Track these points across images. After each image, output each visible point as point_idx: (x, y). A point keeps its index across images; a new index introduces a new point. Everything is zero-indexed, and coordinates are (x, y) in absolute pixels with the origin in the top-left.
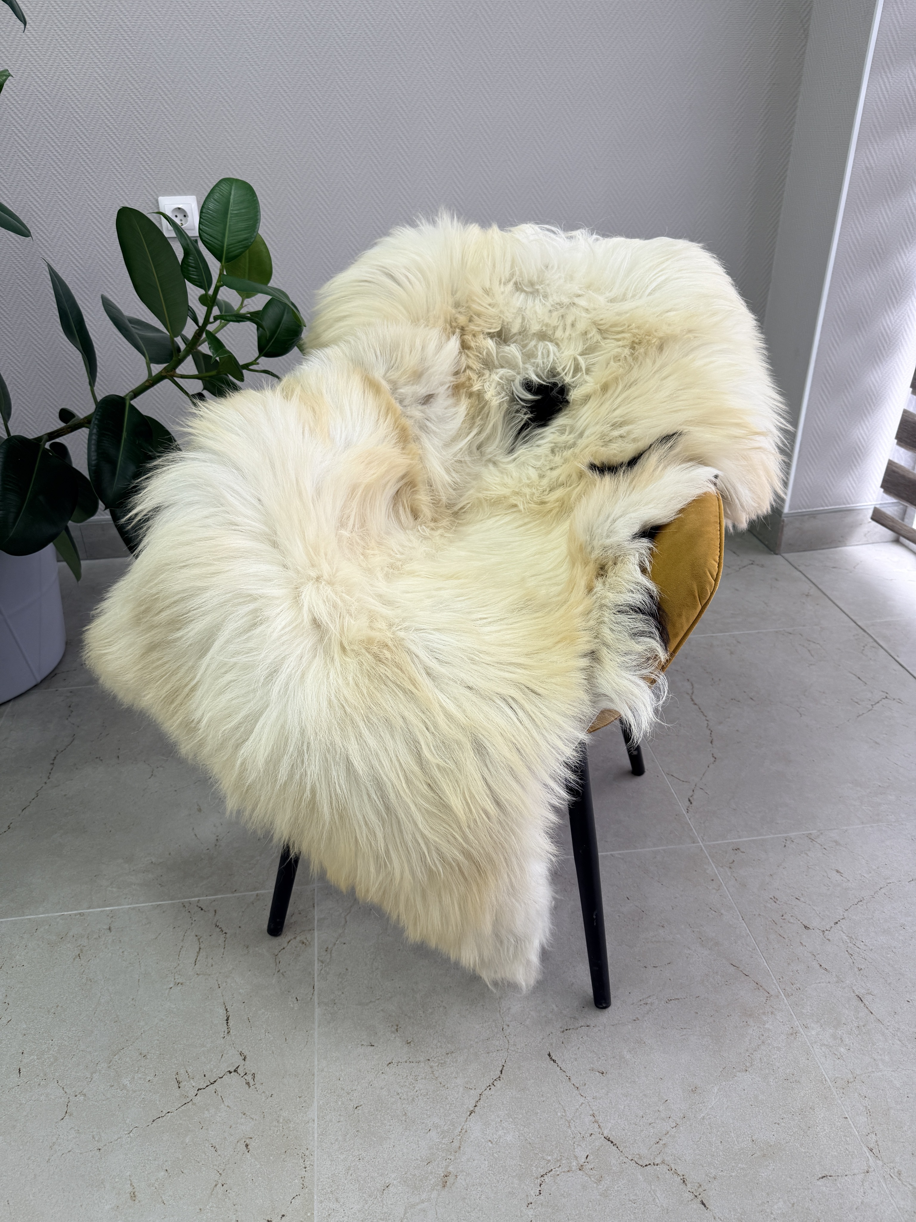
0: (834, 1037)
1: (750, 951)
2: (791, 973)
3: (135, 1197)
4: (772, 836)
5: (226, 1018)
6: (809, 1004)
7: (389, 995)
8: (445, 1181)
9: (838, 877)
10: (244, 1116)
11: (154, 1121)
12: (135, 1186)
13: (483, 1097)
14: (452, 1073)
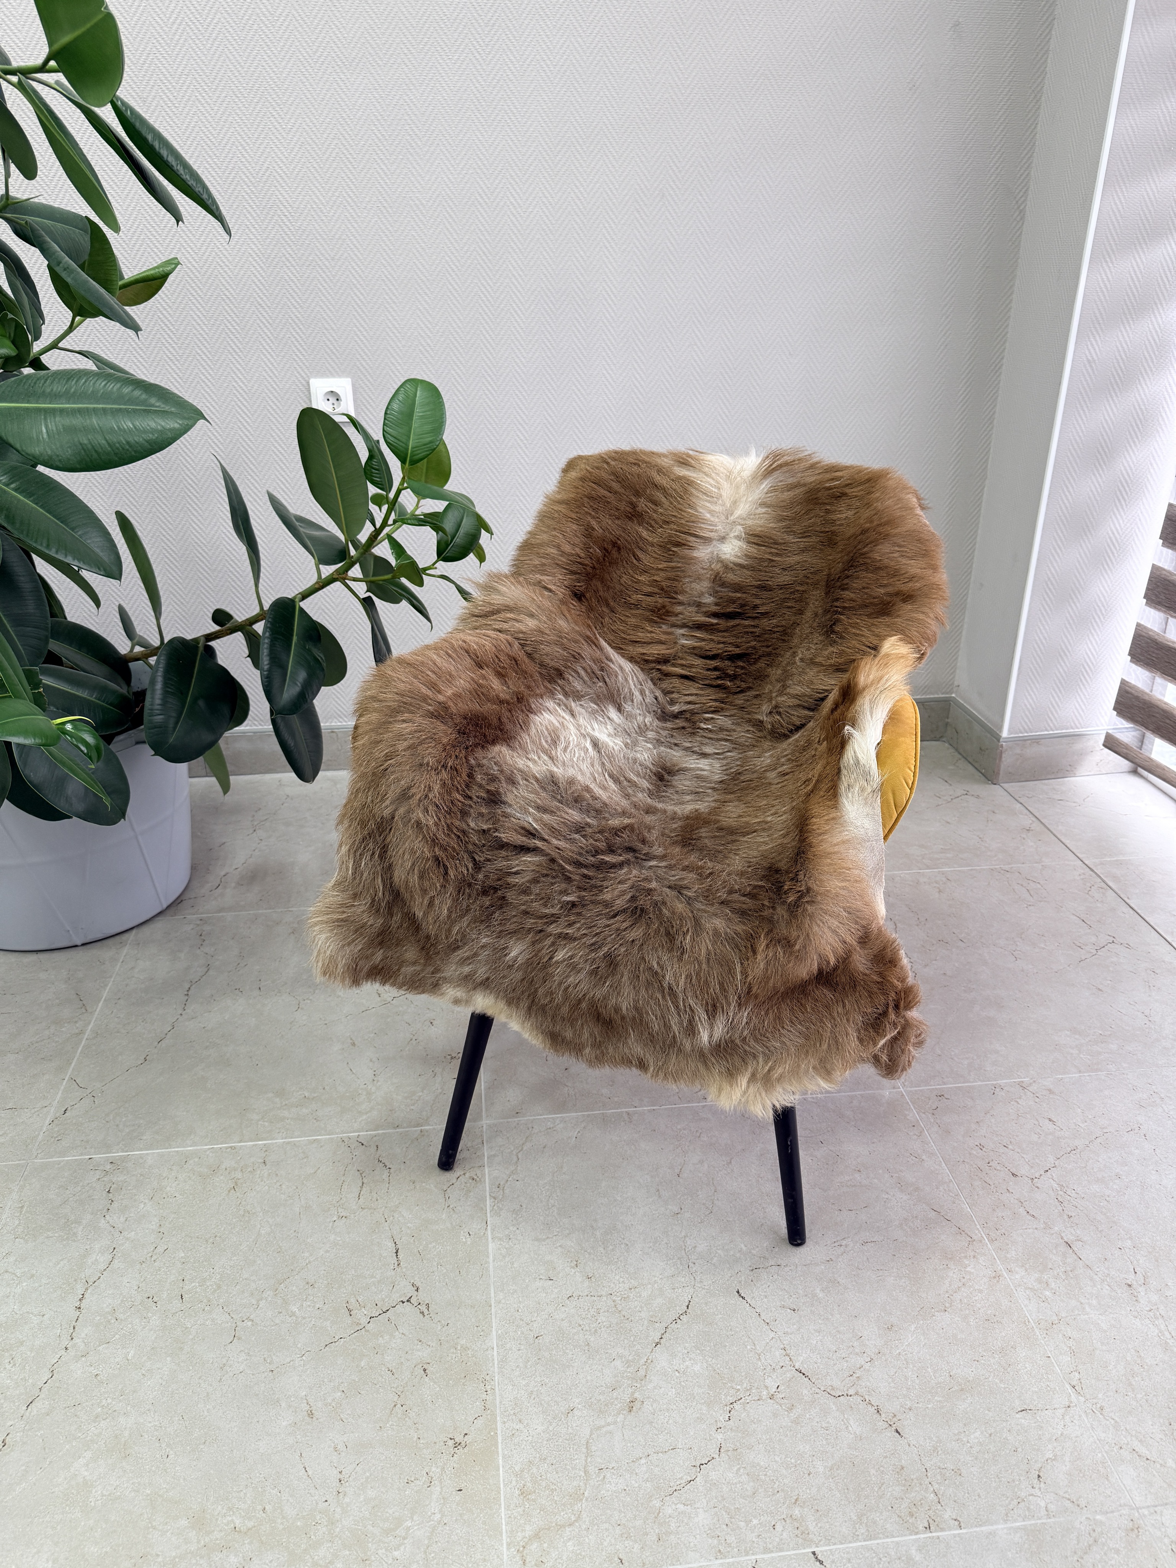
0: (1039, 1281)
1: (952, 1196)
2: (996, 1219)
3: (312, 1415)
4: (980, 1083)
5: (395, 1251)
6: (1013, 1249)
7: (567, 1231)
8: (631, 1406)
9: (1051, 1126)
10: (420, 1343)
11: (326, 1346)
12: (312, 1405)
13: (668, 1330)
14: (636, 1307)
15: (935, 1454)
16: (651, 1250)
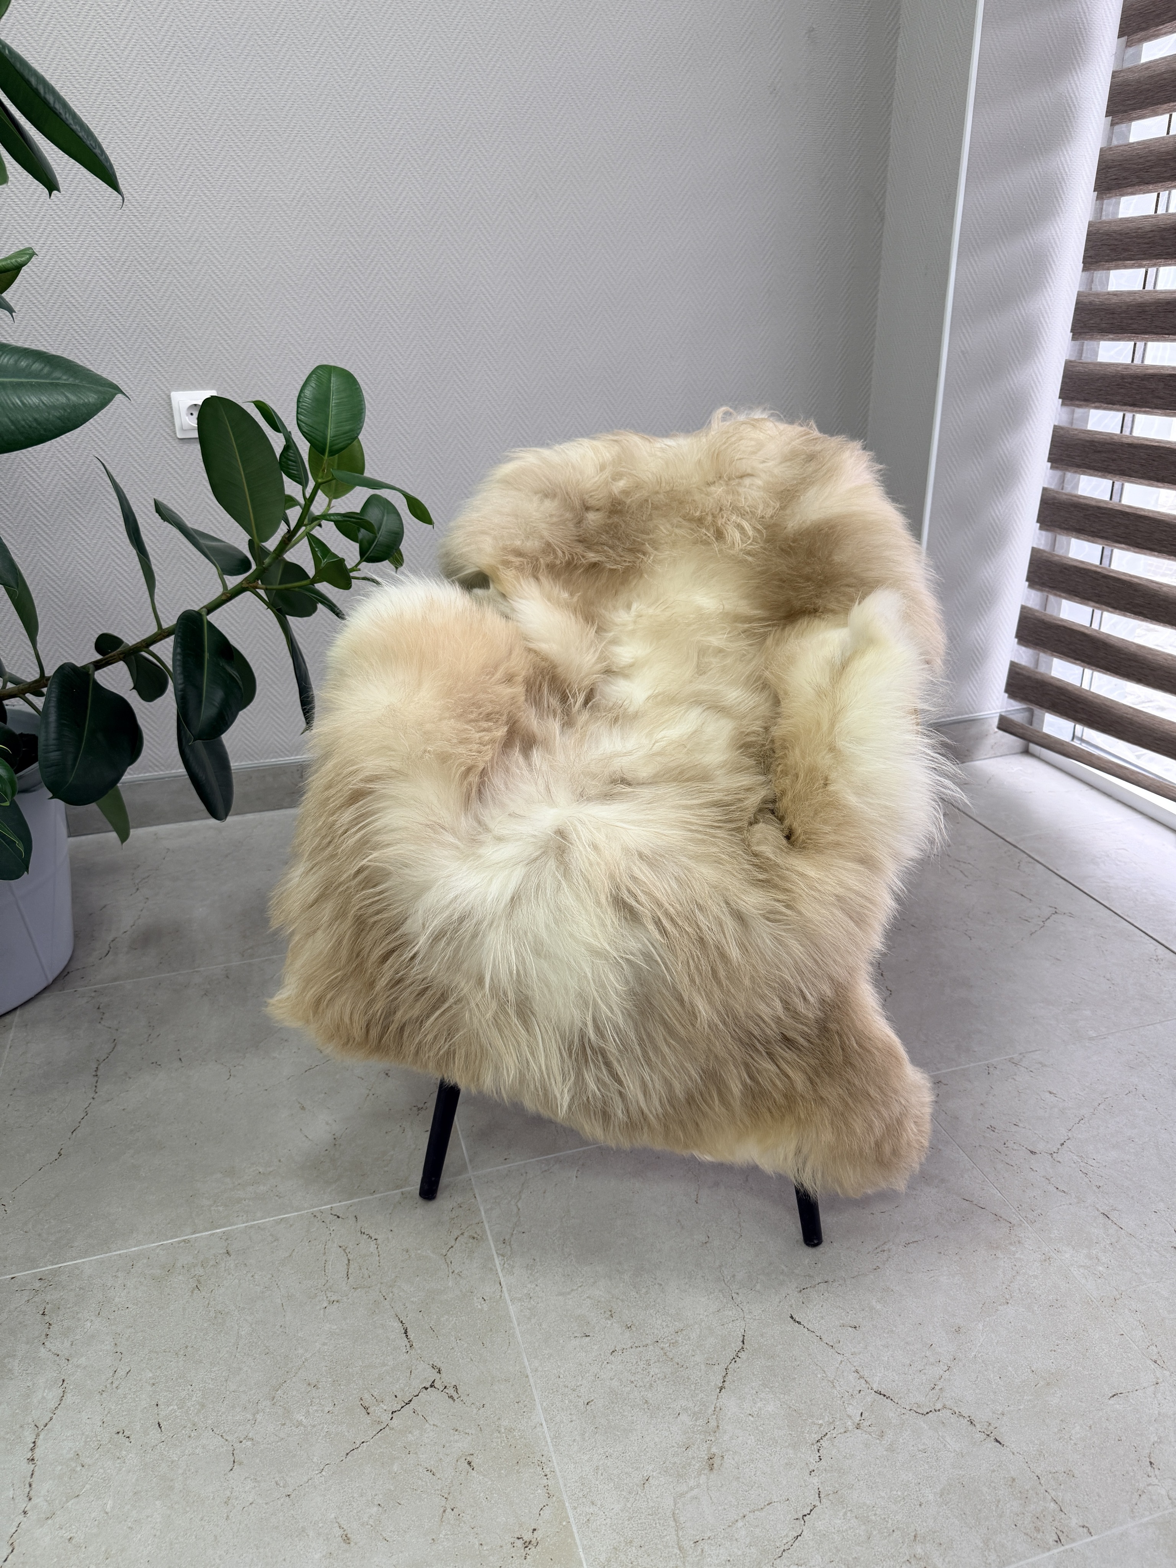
0: (1089, 1257)
1: (979, 1183)
2: (1029, 1200)
3: (348, 1539)
4: (972, 1065)
5: (403, 1331)
6: (1055, 1228)
7: (592, 1280)
8: (711, 1463)
9: (1052, 1098)
10: (456, 1433)
11: (347, 1454)
12: (345, 1528)
13: (730, 1371)
14: (688, 1352)
15: (1042, 1459)
16: (687, 1286)
